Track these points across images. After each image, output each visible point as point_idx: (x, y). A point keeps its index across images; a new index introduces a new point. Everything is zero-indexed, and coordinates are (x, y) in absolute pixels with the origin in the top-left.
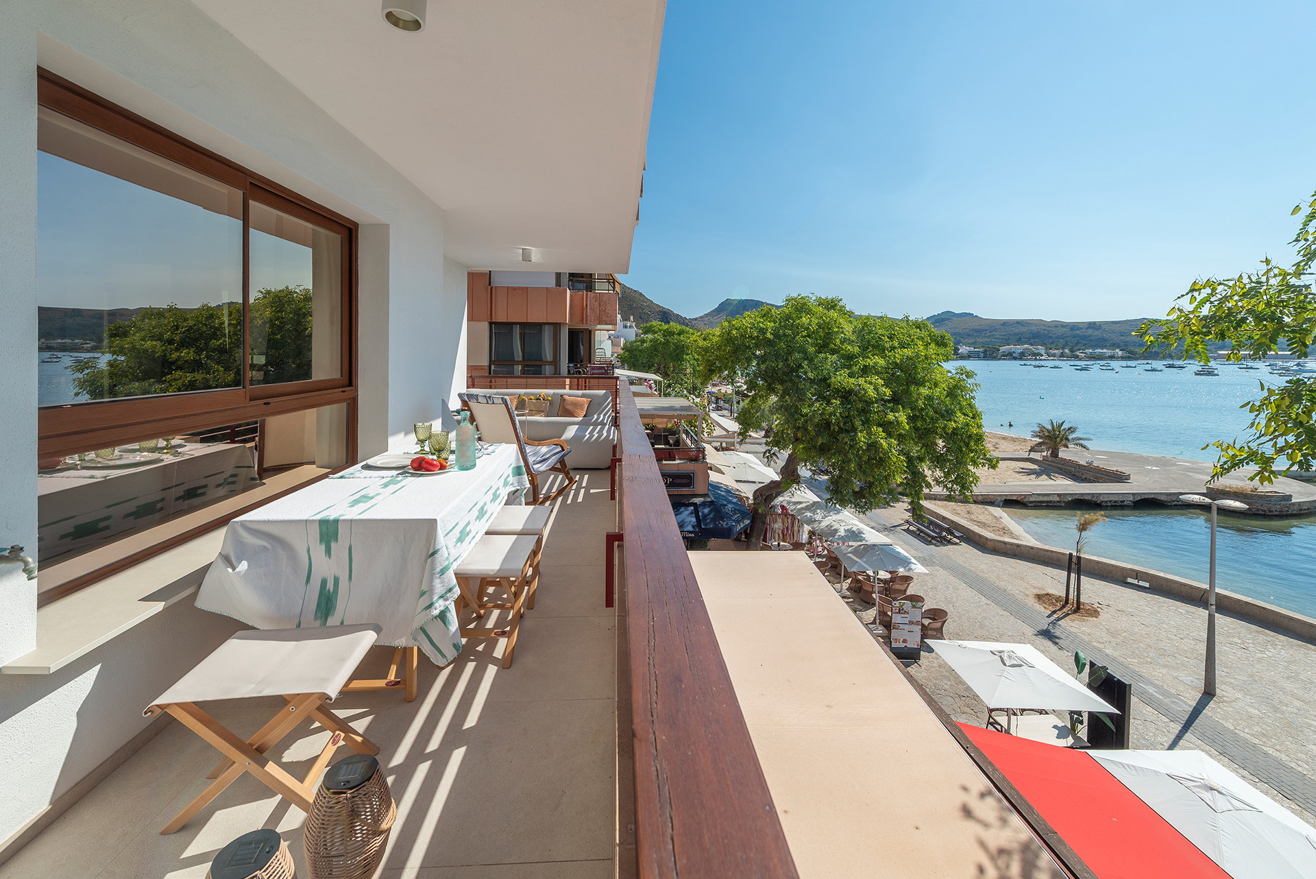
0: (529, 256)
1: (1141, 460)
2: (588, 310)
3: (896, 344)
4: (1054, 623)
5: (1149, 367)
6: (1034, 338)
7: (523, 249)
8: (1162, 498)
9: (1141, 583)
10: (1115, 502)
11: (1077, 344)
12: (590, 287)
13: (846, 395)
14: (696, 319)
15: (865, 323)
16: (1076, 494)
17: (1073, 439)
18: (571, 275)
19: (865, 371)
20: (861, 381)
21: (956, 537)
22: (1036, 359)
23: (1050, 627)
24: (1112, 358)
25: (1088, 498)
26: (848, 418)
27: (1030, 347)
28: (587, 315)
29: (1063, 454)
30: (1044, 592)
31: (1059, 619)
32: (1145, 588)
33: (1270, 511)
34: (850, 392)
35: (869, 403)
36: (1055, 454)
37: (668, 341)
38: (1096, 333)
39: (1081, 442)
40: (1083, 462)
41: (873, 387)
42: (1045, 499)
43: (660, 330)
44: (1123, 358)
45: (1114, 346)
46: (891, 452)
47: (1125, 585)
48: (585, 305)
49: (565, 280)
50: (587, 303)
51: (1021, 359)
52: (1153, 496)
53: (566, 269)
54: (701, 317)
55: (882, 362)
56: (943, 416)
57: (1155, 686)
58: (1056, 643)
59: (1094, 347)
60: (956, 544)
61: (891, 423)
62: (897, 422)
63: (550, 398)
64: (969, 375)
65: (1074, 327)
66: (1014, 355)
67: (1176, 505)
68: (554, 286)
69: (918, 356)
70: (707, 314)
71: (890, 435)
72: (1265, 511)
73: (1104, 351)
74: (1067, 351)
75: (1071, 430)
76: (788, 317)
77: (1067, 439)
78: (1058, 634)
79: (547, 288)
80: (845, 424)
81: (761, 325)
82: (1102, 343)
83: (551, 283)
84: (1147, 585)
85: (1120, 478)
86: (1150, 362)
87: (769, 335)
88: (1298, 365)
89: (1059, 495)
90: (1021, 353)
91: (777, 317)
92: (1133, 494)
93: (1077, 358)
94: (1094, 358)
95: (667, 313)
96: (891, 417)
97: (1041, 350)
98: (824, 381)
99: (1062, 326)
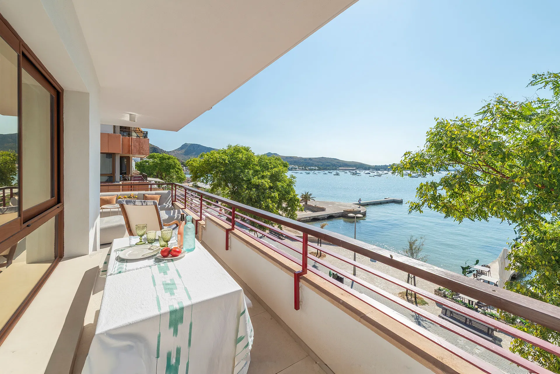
0: (134, 118)
1: (327, 203)
2: (133, 147)
3: (273, 167)
5: (324, 173)
6: (295, 163)
7: (130, 114)
8: (334, 215)
10: (323, 218)
11: (306, 165)
12: (129, 135)
13: (257, 187)
14: (170, 152)
15: (261, 158)
16: (313, 216)
17: (311, 198)
18: (121, 127)
19: (263, 177)
20: (263, 181)
21: (284, 237)
22: (295, 170)
23: (315, 264)
24: (315, 170)
25: (316, 217)
26: (258, 196)
27: (294, 166)
28: (132, 149)
29: (309, 203)
30: (311, 252)
34: (258, 185)
35: (265, 189)
36: (306, 203)
37: (162, 163)
38: (311, 162)
39: (313, 198)
40: (314, 206)
41: (267, 183)
42: (306, 219)
43: (158, 157)
44: (318, 170)
45: (316, 166)
46: (274, 208)
48: (130, 144)
49: (118, 130)
50: (132, 144)
51: (291, 170)
52: (332, 215)
53: (119, 124)
54: (173, 151)
55: (269, 174)
56: (287, 193)
58: (317, 269)
59: (311, 166)
60: (284, 239)
61: (273, 197)
62: (275, 196)
63: (137, 196)
64: (294, 178)
65: (305, 159)
66: (289, 169)
67: (337, 217)
68: (113, 133)
69: (280, 171)
70: (176, 150)
71: (273, 202)
73: (313, 167)
74: (304, 167)
75: (311, 195)
76: (233, 155)
77: (310, 198)
79: (108, 134)
80: (257, 198)
81: (223, 157)
82: (312, 165)
83: (111, 131)
85: (323, 210)
86: (324, 171)
87: (227, 162)
88: (356, 172)
89: (309, 217)
90: (292, 168)
91: (228, 154)
92: (327, 214)
93: (306, 169)
94: (310, 170)
95: (156, 148)
96: (273, 195)
97: (297, 167)
98: (249, 181)
99: (302, 159)
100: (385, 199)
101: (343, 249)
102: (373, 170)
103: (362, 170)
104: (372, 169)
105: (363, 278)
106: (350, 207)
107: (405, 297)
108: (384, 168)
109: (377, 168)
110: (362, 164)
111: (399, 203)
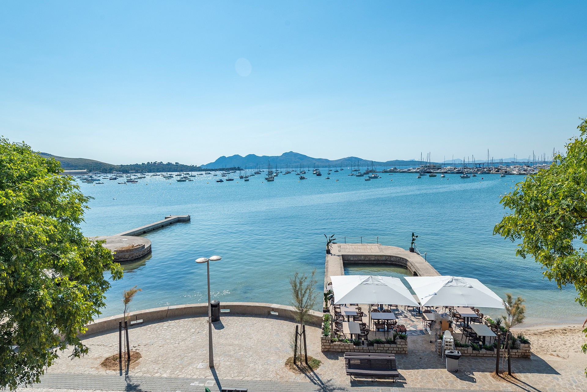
4: (127, 377)
9: (139, 321)
23: (128, 382)
30: (103, 359)
31: (127, 374)
32: (141, 323)
33: (140, 255)
47: (132, 327)
57: (197, 380)
72: (138, 256)
78: (136, 383)
84: (141, 321)
88: (90, 177)
100: (166, 218)
101: (162, 326)
102: (118, 174)
103: (99, 174)
104: (116, 170)
105: (227, 365)
106: (120, 241)
107: (295, 366)
108: (134, 169)
109: (124, 170)
110: (98, 163)
111: (185, 221)
